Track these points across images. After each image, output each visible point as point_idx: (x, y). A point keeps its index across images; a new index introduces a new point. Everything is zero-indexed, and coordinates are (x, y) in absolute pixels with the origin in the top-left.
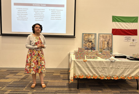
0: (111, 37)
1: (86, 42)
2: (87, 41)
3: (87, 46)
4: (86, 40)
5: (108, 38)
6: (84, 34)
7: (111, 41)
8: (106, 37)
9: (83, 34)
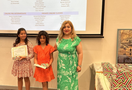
1: (125, 47)
2: (126, 45)
3: (127, 53)
4: (126, 42)
6: (122, 31)
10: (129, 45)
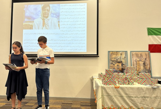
0: (148, 56)
1: (114, 63)
3: (115, 68)
4: (114, 60)
5: (144, 57)
6: (111, 53)
7: (148, 61)
8: (141, 55)
9: (109, 52)
10: (116, 62)
